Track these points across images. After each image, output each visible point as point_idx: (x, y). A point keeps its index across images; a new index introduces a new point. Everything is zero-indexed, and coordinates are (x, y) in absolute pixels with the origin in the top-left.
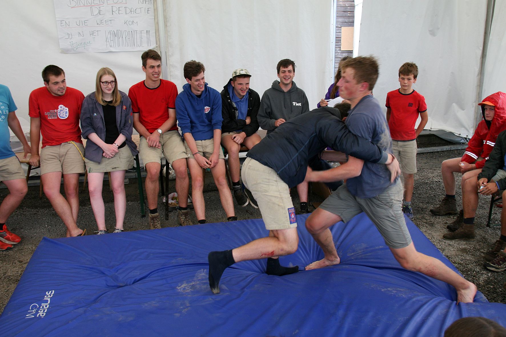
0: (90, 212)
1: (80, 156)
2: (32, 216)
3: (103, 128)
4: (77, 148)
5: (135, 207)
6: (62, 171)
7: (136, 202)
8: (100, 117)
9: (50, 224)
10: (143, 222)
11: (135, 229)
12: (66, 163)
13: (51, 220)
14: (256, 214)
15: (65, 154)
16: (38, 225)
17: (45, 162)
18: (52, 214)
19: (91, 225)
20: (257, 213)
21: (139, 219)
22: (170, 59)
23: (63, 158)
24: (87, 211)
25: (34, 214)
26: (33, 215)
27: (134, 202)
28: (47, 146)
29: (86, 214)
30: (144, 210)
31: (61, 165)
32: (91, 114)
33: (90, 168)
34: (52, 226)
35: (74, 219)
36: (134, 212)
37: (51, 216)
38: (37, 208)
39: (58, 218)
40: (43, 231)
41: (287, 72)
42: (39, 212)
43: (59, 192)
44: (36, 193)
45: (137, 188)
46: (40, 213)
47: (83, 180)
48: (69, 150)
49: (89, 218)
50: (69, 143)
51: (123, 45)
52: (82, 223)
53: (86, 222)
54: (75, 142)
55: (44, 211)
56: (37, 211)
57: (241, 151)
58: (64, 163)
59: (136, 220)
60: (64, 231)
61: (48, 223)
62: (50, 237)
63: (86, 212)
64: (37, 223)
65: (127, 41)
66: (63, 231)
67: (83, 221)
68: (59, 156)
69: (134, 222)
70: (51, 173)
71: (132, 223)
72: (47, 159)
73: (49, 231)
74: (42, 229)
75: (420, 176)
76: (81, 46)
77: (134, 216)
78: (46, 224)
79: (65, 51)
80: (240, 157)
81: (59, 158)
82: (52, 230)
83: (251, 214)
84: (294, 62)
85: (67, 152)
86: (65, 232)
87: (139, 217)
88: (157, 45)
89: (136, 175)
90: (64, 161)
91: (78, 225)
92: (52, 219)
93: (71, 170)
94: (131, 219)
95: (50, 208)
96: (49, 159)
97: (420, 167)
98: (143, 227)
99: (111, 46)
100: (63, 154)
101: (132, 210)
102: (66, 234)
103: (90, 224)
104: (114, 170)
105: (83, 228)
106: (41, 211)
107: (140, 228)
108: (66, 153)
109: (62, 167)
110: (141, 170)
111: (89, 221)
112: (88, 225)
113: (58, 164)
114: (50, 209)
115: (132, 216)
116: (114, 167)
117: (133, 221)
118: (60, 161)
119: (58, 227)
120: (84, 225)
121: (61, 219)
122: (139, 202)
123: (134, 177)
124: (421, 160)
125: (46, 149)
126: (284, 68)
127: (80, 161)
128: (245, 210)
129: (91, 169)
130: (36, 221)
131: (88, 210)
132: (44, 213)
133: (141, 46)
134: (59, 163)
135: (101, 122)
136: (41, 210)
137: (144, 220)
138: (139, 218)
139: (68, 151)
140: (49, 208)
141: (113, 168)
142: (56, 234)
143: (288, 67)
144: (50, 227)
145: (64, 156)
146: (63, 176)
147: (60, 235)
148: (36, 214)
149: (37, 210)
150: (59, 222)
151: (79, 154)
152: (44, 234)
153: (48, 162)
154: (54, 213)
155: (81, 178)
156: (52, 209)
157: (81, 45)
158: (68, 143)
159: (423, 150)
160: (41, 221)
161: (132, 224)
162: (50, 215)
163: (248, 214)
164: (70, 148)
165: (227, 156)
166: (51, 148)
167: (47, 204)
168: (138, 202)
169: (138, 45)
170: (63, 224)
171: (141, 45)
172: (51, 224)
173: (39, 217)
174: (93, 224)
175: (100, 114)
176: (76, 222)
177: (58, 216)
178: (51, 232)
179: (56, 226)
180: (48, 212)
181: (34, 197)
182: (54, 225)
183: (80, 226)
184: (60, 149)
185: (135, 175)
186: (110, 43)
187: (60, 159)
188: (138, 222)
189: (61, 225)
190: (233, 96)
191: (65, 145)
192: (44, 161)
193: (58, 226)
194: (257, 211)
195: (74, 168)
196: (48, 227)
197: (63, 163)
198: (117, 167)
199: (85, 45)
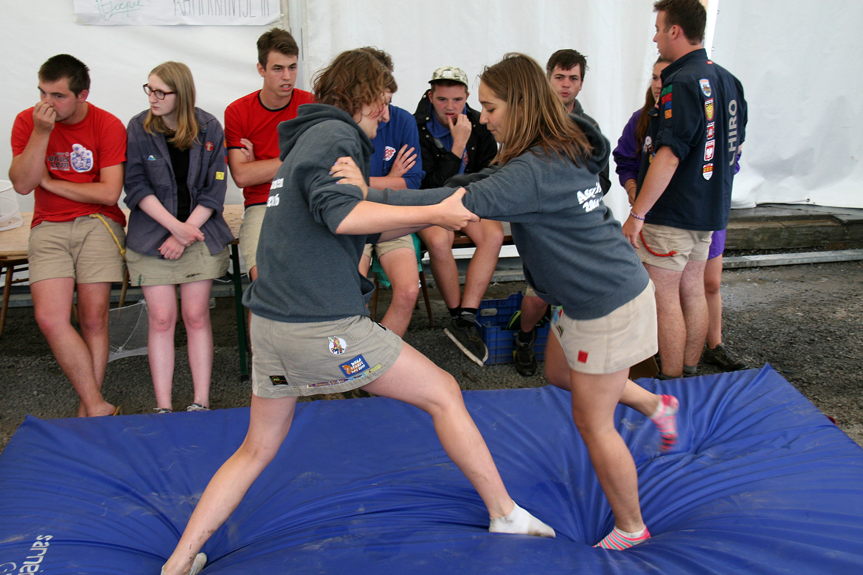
0: (131, 366)
1: (115, 245)
2: (4, 372)
3: (171, 187)
4: (108, 230)
5: (227, 358)
6: (74, 277)
7: (230, 348)
8: (164, 163)
9: (43, 390)
10: (244, 390)
11: (226, 406)
12: (85, 259)
13: (46, 381)
14: (483, 382)
15: (82, 240)
16: (18, 391)
17: (38, 257)
18: (47, 369)
19: (131, 394)
20: (487, 379)
21: (236, 384)
22: (309, 44)
23: (77, 250)
24: (123, 363)
25: (9, 367)
26: (7, 369)
27: (224, 348)
28: (43, 222)
29: (123, 369)
30: (247, 365)
31: (72, 263)
32: (144, 157)
33: (140, 276)
34: (47, 393)
35: (96, 381)
36: (224, 368)
37: (46, 372)
38: (16, 355)
39: (60, 376)
40: (28, 405)
41: (567, 79)
42: (21, 362)
43: (69, 321)
44: (14, 323)
45: (233, 318)
46: (22, 366)
47: (117, 298)
48: (91, 233)
49: (129, 378)
50: (92, 218)
51: (210, 13)
52: (114, 390)
53: (120, 387)
54: (104, 217)
55: (32, 362)
56: (15, 362)
57: (456, 246)
58: (80, 259)
59: (229, 386)
60: (74, 406)
61: (39, 386)
62: (43, 416)
63: (122, 366)
64: (15, 386)
65: (220, 4)
66: (72, 406)
67: (114, 385)
68: (70, 244)
69: (224, 390)
70: (51, 280)
71: (219, 391)
72: (44, 250)
73: (40, 404)
74: (25, 401)
75: (849, 311)
76: (120, 10)
77: (225, 377)
78: (33, 389)
79: (85, 20)
80: (455, 257)
81: (68, 248)
82: (47, 402)
83: (472, 379)
84: (585, 58)
85: (86, 237)
86: (74, 408)
87: (235, 378)
88: (283, 15)
89: (231, 289)
90: (80, 255)
91: (104, 392)
92: (47, 379)
93: (94, 274)
94: (219, 383)
95: (45, 355)
96: (46, 250)
97: (849, 291)
98: (242, 400)
99: (184, 13)
100: (77, 240)
101: (222, 363)
102: (77, 410)
103: (130, 392)
104: (191, 279)
105: (114, 399)
106: (23, 362)
107: (238, 403)
108: (85, 239)
109: (75, 268)
110: (243, 280)
111: (128, 385)
112: (126, 393)
113: (66, 262)
114: (43, 357)
115: (219, 376)
116: (189, 274)
117: (222, 388)
118: (71, 254)
119: (61, 397)
120: (117, 393)
121: (66, 379)
122: (235, 348)
123: (228, 294)
124: (853, 275)
125: (41, 229)
126: (563, 69)
127: (114, 257)
128: (461, 371)
129: (142, 278)
130: (13, 382)
131: (126, 362)
132: (30, 365)
133: (249, 15)
134: (69, 259)
135: (167, 173)
136: (25, 360)
137: (247, 385)
138: (234, 381)
139: (88, 234)
140: (41, 356)
141: (188, 276)
142: (55, 411)
143: (571, 68)
144: (42, 395)
145: (81, 244)
146: (76, 287)
147: (64, 412)
148: (14, 366)
149: (17, 359)
150: (62, 385)
151: (113, 241)
152: (30, 409)
153: (46, 256)
154: (53, 365)
155: (115, 293)
156: (48, 357)
157: (120, 8)
158: (89, 217)
159: (858, 255)
160: (24, 382)
161: (220, 394)
162: (44, 369)
163: (468, 379)
164: (94, 228)
165: (427, 255)
166: (53, 227)
167: (37, 347)
168: (233, 347)
169: (241, 13)
170: (71, 389)
171: (249, 13)
172: (46, 389)
173: (19, 375)
174: (136, 392)
175: (162, 156)
176: (100, 386)
177: (60, 372)
178: (46, 405)
179: (57, 395)
180: (40, 363)
181: (10, 331)
182: (52, 393)
183: (108, 395)
184: (72, 230)
185: (229, 290)
186: (183, 6)
187: (72, 251)
188: (233, 389)
189: (66, 393)
190: (435, 126)
191: (81, 221)
192: (37, 253)
193: (61, 395)
194: (486, 375)
195: (100, 271)
196: (38, 395)
197: (77, 260)
198: (196, 273)
199: (130, 9)
